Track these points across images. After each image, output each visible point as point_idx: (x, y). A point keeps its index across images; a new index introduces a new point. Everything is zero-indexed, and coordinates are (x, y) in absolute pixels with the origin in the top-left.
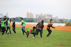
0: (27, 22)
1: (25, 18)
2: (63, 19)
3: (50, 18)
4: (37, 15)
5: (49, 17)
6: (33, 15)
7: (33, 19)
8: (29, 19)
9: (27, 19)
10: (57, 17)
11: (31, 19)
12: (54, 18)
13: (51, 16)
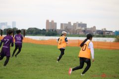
2: (104, 30)
5: (82, 27)
8: (49, 31)
10: (95, 27)
11: (53, 30)
13: (85, 25)
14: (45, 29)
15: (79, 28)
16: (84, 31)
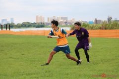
0: (36, 27)
1: (34, 23)
2: (81, 21)
3: (65, 21)
4: (48, 18)
5: (64, 19)
6: (44, 18)
7: (43, 23)
8: (38, 24)
9: (37, 24)
10: (74, 19)
11: (41, 23)
12: (70, 21)
13: (66, 18)
14: (36, 22)
15: (62, 20)
16: (66, 23)
